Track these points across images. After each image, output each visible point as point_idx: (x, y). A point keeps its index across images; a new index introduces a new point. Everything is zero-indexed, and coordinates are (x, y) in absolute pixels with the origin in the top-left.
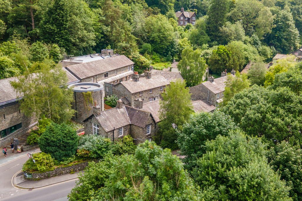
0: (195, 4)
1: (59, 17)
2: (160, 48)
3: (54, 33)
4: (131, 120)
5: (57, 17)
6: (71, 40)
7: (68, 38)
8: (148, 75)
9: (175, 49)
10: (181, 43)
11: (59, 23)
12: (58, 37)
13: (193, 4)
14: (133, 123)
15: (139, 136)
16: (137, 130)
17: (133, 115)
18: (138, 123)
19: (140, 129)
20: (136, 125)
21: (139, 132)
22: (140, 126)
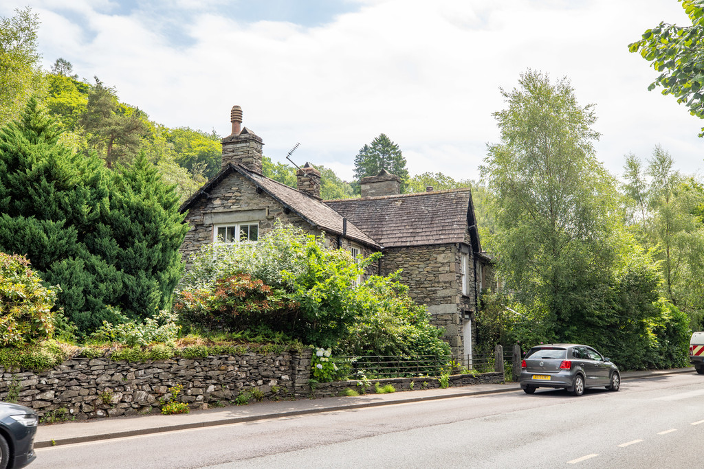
14: (392, 245)
15: (435, 292)
16: (422, 265)
17: (381, 219)
18: (423, 234)
19: (441, 258)
20: (415, 243)
21: (436, 272)
22: (440, 242)
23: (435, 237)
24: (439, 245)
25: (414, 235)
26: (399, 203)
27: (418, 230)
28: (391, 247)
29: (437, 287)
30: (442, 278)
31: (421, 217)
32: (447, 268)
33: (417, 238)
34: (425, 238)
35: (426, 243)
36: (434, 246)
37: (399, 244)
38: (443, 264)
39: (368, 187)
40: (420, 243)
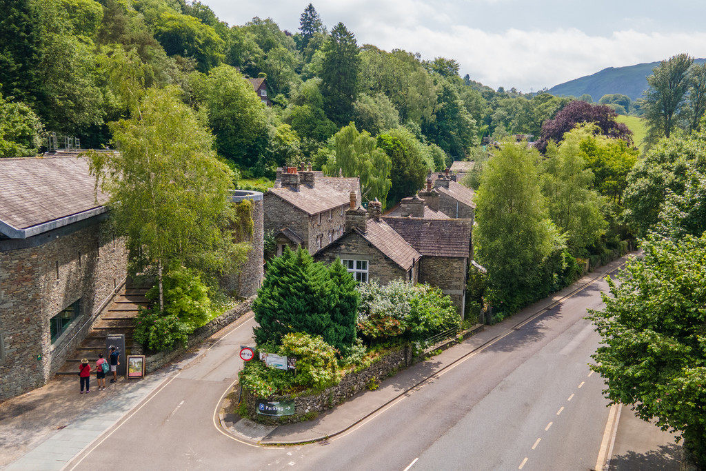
0: (253, 63)
1: (18, 29)
2: (235, 145)
3: (6, 73)
4: (416, 247)
5: (14, 29)
6: (53, 99)
7: (47, 92)
8: (309, 179)
9: (271, 148)
10: (279, 134)
11: (19, 47)
12: (17, 87)
13: (249, 63)
14: (427, 254)
15: (451, 282)
16: (444, 267)
17: (418, 236)
18: (445, 249)
19: (455, 265)
20: (441, 255)
21: (452, 272)
22: (455, 256)
23: (452, 252)
24: (455, 258)
25: (439, 248)
26: (428, 224)
27: (442, 246)
28: (426, 256)
29: (452, 280)
30: (455, 276)
31: (443, 236)
32: (458, 271)
33: (442, 251)
34: (446, 252)
35: (447, 255)
36: (452, 258)
37: (431, 254)
38: (456, 268)
39: (406, 206)
40: (443, 255)
